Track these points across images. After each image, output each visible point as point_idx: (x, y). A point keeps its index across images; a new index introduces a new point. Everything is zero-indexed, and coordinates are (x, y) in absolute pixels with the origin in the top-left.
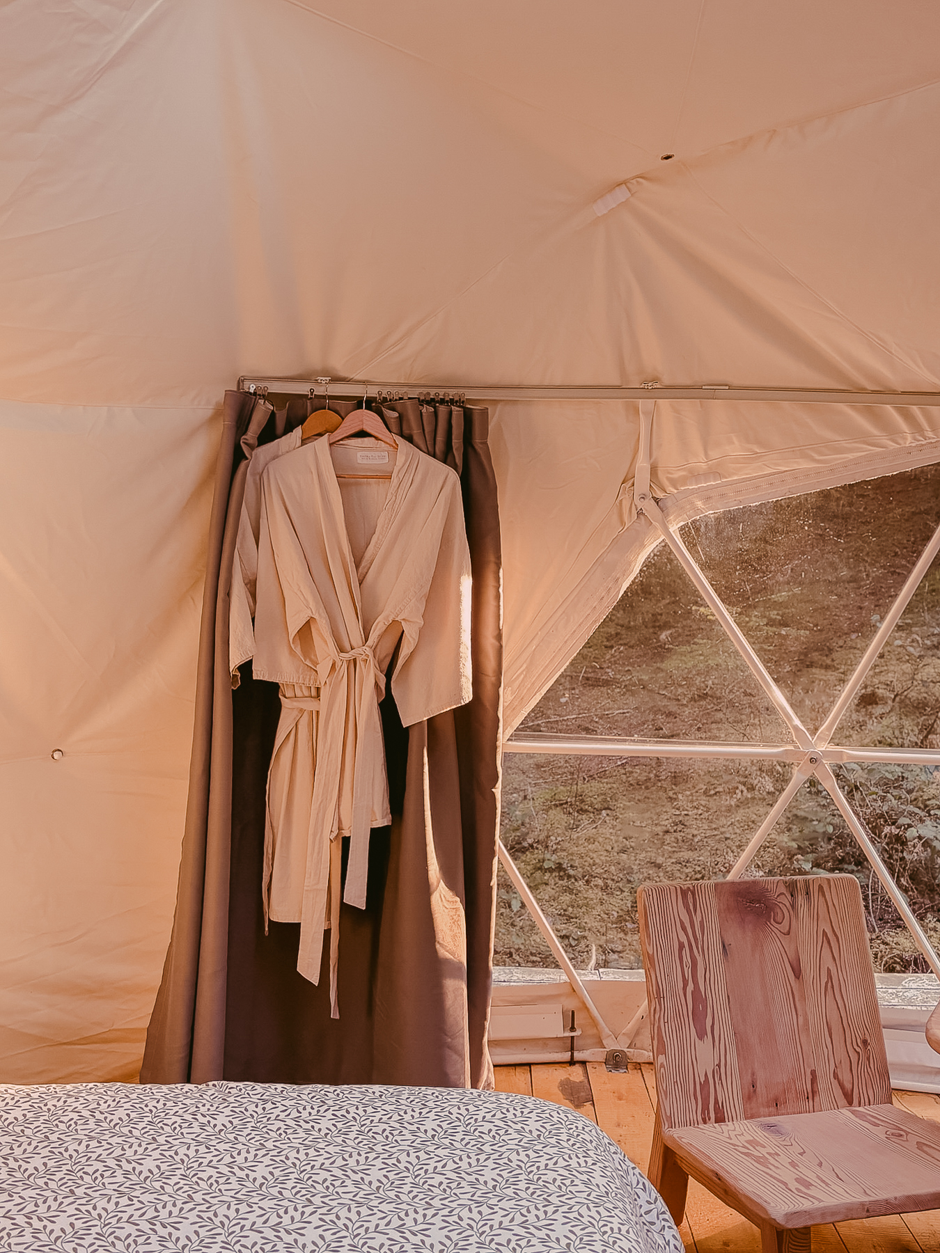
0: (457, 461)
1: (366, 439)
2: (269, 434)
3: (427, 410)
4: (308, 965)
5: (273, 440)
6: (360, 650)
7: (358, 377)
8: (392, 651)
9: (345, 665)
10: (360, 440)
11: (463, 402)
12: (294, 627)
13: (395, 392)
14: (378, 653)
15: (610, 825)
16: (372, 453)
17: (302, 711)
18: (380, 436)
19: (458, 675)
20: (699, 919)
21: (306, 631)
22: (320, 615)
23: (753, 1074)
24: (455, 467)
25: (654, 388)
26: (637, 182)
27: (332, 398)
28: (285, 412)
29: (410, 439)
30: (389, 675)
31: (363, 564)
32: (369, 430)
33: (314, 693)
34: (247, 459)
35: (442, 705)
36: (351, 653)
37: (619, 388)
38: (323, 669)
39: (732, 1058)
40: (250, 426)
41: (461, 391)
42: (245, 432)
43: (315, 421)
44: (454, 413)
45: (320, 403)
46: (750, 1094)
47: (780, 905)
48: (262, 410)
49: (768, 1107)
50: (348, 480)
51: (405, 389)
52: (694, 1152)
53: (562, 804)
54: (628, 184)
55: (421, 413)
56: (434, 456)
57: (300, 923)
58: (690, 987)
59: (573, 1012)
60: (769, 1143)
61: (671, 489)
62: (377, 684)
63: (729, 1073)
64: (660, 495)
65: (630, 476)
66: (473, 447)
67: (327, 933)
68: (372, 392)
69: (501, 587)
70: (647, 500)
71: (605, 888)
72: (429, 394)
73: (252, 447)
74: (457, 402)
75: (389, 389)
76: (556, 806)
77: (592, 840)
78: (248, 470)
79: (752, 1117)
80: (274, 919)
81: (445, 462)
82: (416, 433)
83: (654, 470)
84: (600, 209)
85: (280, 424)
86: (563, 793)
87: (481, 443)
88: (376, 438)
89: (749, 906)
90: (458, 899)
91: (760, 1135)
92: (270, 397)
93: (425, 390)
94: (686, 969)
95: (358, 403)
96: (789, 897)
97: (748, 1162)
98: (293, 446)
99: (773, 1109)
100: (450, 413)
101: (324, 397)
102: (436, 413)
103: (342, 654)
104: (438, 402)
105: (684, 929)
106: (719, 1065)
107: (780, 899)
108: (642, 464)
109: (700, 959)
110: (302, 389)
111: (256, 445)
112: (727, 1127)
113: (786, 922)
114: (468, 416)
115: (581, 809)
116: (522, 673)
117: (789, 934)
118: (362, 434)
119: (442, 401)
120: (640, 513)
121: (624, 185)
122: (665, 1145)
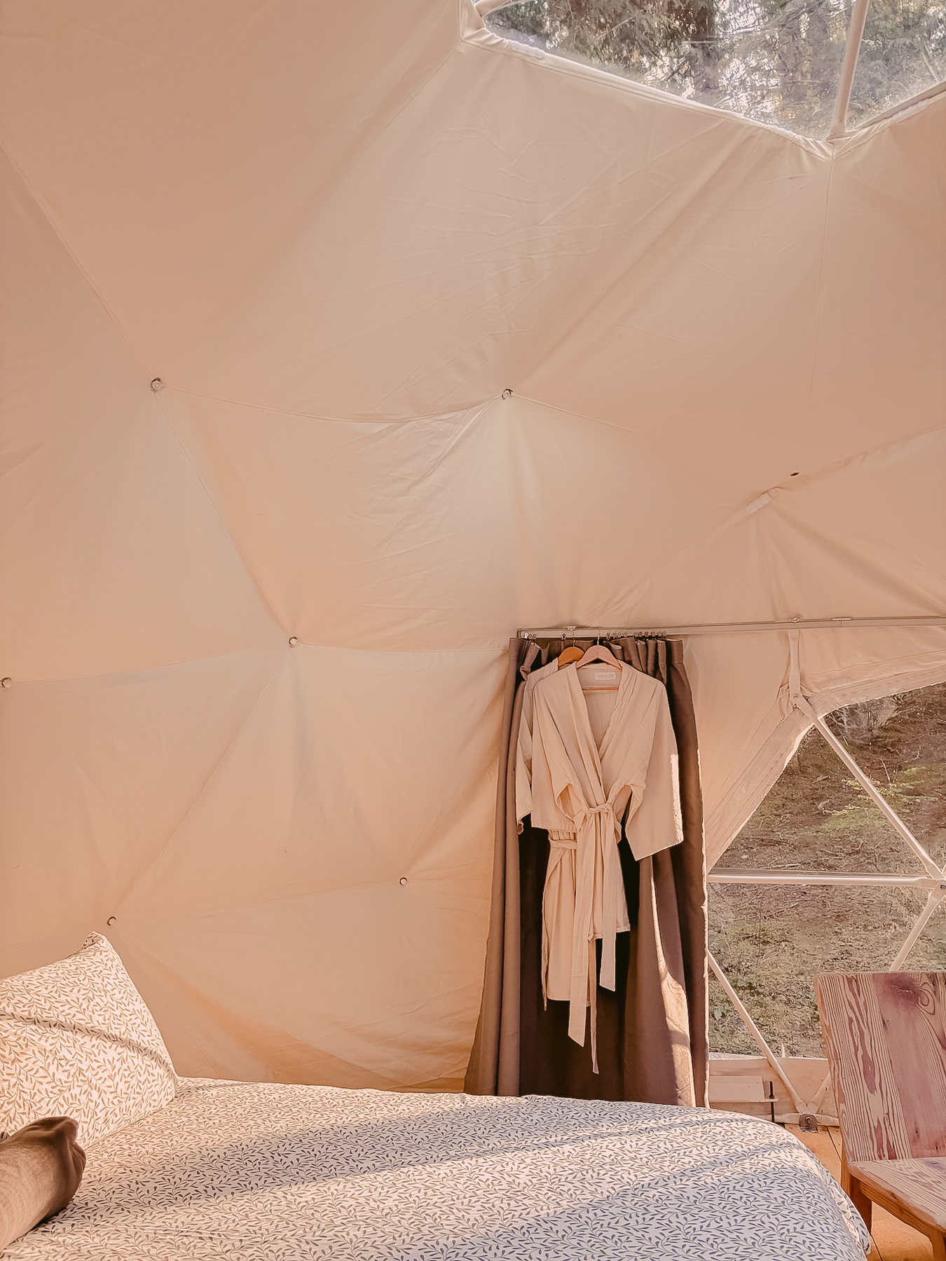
0: (663, 676)
1: (600, 664)
2: (537, 665)
3: (641, 643)
4: (577, 1031)
5: (540, 668)
6: (603, 806)
7: (593, 625)
8: (624, 807)
9: (593, 816)
10: (596, 665)
11: (665, 637)
12: (558, 791)
13: (619, 633)
14: (615, 808)
15: (789, 954)
16: (605, 673)
17: (564, 849)
18: (609, 662)
19: (674, 824)
20: (863, 1000)
21: (565, 794)
22: (575, 782)
23: (916, 1123)
24: (662, 680)
25: (796, 621)
26: (776, 491)
27: (576, 639)
28: (547, 649)
29: (630, 663)
30: (623, 823)
31: (602, 747)
32: (602, 659)
33: (572, 837)
34: (524, 680)
35: (663, 845)
36: (597, 808)
37: (773, 623)
38: (578, 819)
39: (898, 1109)
40: (526, 659)
41: (662, 630)
42: (522, 664)
43: (566, 654)
44: (659, 645)
45: (569, 643)
46: (915, 1137)
47: (926, 992)
48: (533, 650)
49: (930, 1149)
50: (587, 692)
51: (625, 631)
52: (873, 1178)
53: (748, 937)
54: (769, 493)
55: (637, 646)
56: (647, 673)
57: (569, 1001)
58: (860, 1053)
59: (771, 1083)
60: (932, 1175)
61: (815, 690)
62: (616, 831)
63: (896, 1120)
64: (808, 694)
65: (785, 682)
66: (674, 667)
67: (588, 1009)
68: (603, 634)
69: (699, 761)
70: (799, 698)
71: (788, 1003)
72: (641, 633)
73: (527, 673)
74: (660, 637)
75: (613, 631)
76: (744, 939)
77: (774, 965)
78: (526, 687)
79: (917, 1157)
80: (551, 998)
81: (654, 677)
82: (634, 658)
83: (802, 678)
84: (752, 509)
85: (544, 658)
86: (749, 929)
87: (679, 663)
88: (607, 663)
89: (901, 992)
90: (681, 987)
91: (926, 1169)
92: (537, 641)
93: (638, 631)
94: (856, 1038)
95: (594, 641)
96: (932, 985)
97: (916, 1186)
98: (552, 671)
99: (934, 1151)
100: (657, 644)
101: (572, 639)
102: (647, 645)
103: (590, 809)
104: (647, 638)
105: (852, 1007)
106: (888, 1114)
107: (925, 987)
108: (794, 674)
109: (865, 1031)
110: (558, 634)
111: (530, 671)
112: (898, 1163)
113: (931, 1004)
114: (669, 646)
115: (764, 941)
116: (716, 824)
117: (934, 1014)
118: (598, 661)
119: (650, 638)
120: (795, 708)
121: (766, 494)
122: (851, 1175)
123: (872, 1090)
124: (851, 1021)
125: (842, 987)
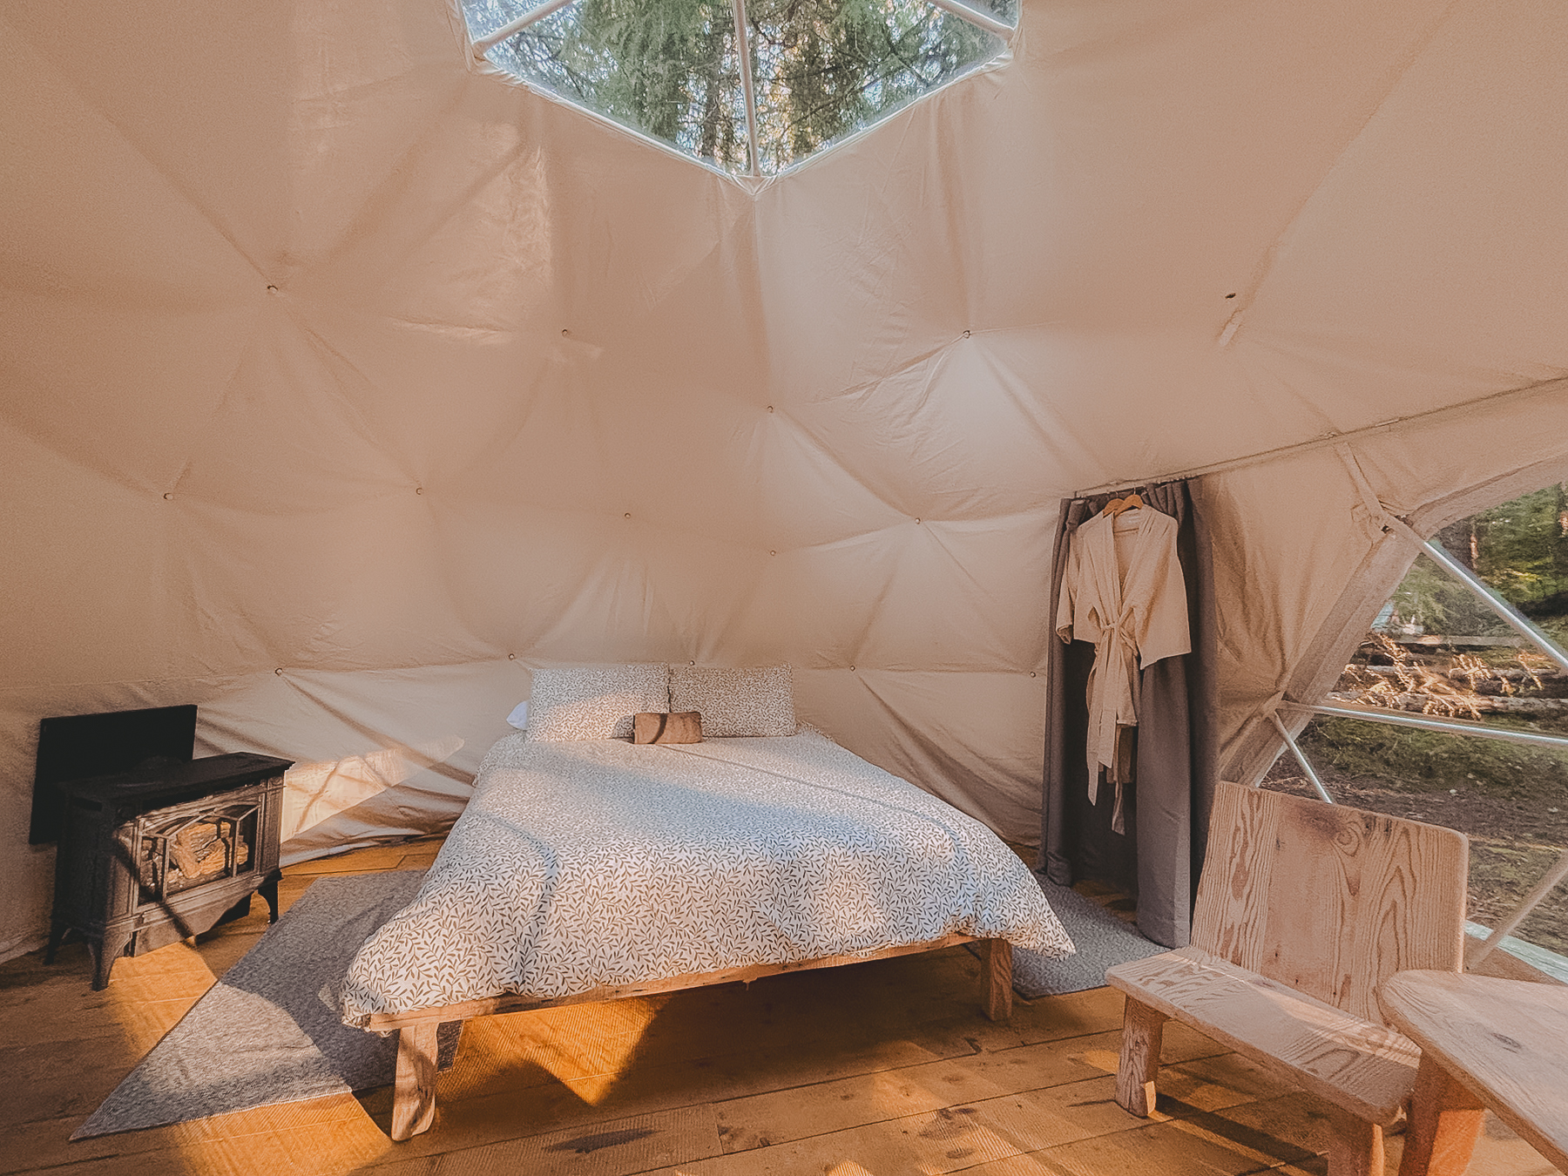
1: (1134, 510)
3: (1160, 487)
5: (1090, 518)
6: (1115, 624)
10: (1131, 511)
18: (1141, 507)
20: (1260, 814)
23: (1279, 946)
24: (1175, 516)
27: (1119, 492)
28: (1095, 504)
34: (1067, 530)
36: (1112, 625)
39: (1261, 927)
46: (1273, 959)
47: (1350, 831)
49: (1288, 978)
54: (1232, 321)
55: (1155, 490)
56: (1165, 512)
58: (1236, 860)
63: (1255, 931)
84: (1224, 341)
85: (1093, 510)
88: (1139, 509)
89: (1314, 821)
94: (1236, 846)
96: (1363, 827)
99: (1291, 982)
101: (1115, 492)
103: (1107, 626)
105: (1243, 818)
106: (1247, 922)
107: (1351, 826)
109: (1251, 844)
110: (1104, 490)
113: (1353, 846)
117: (1352, 857)
118: (1134, 506)
120: (1387, 530)
121: (1229, 323)
123: (1237, 895)
124: (1237, 829)
125: (1240, 798)
